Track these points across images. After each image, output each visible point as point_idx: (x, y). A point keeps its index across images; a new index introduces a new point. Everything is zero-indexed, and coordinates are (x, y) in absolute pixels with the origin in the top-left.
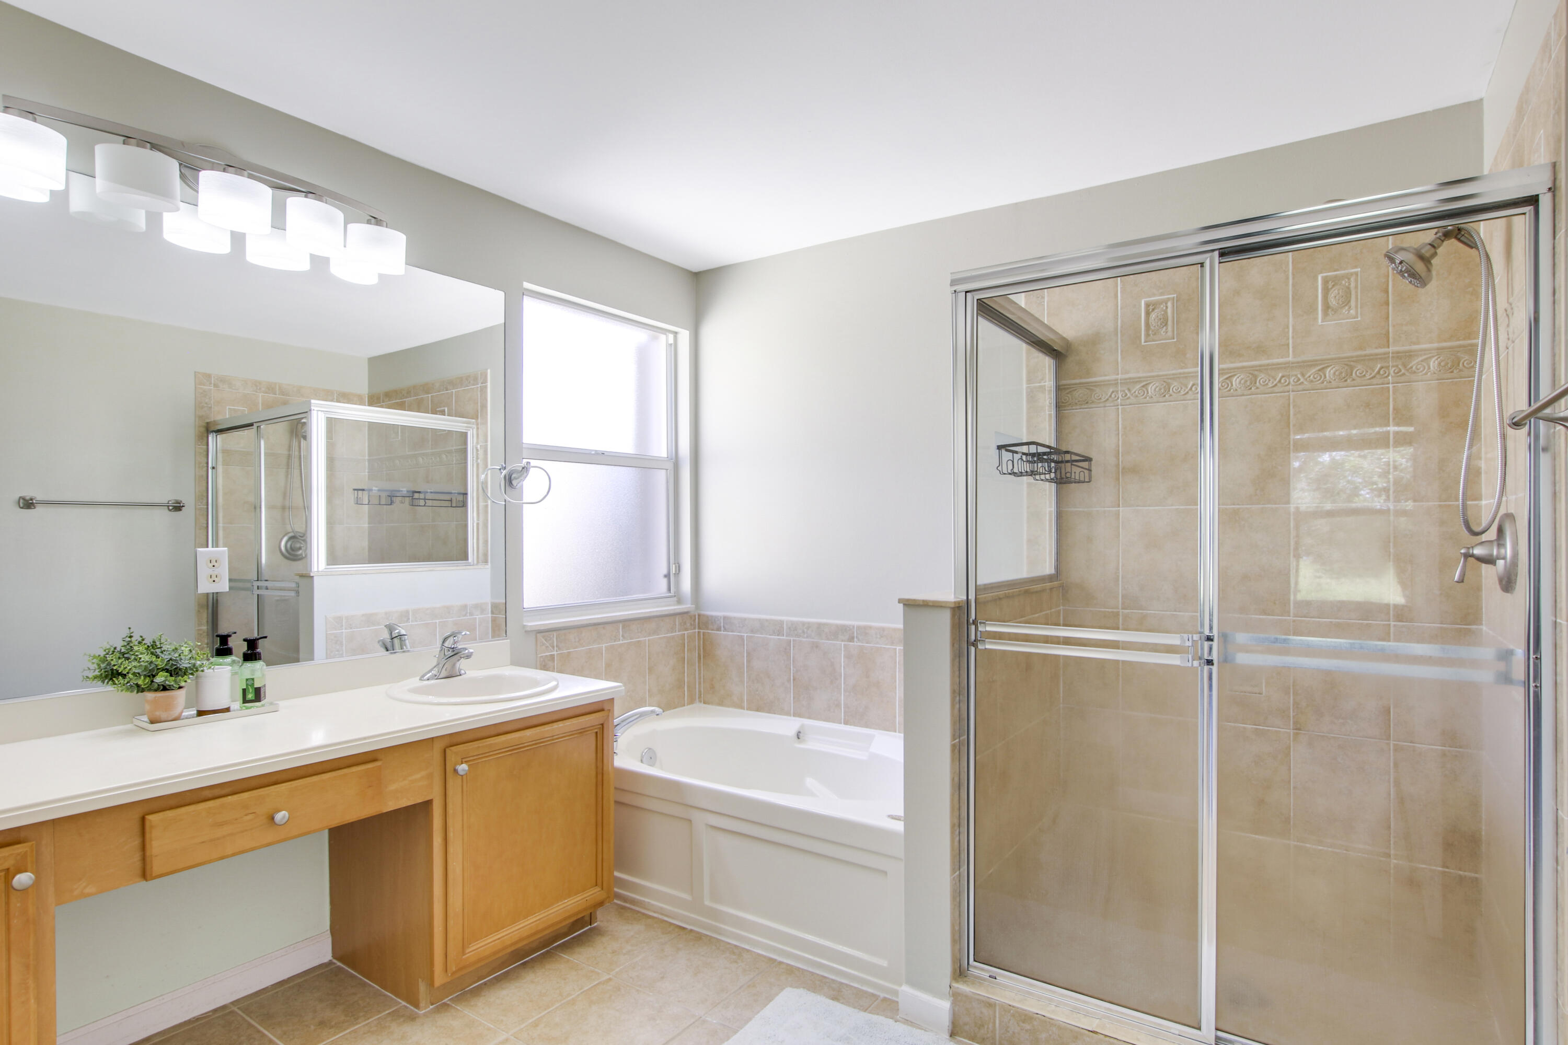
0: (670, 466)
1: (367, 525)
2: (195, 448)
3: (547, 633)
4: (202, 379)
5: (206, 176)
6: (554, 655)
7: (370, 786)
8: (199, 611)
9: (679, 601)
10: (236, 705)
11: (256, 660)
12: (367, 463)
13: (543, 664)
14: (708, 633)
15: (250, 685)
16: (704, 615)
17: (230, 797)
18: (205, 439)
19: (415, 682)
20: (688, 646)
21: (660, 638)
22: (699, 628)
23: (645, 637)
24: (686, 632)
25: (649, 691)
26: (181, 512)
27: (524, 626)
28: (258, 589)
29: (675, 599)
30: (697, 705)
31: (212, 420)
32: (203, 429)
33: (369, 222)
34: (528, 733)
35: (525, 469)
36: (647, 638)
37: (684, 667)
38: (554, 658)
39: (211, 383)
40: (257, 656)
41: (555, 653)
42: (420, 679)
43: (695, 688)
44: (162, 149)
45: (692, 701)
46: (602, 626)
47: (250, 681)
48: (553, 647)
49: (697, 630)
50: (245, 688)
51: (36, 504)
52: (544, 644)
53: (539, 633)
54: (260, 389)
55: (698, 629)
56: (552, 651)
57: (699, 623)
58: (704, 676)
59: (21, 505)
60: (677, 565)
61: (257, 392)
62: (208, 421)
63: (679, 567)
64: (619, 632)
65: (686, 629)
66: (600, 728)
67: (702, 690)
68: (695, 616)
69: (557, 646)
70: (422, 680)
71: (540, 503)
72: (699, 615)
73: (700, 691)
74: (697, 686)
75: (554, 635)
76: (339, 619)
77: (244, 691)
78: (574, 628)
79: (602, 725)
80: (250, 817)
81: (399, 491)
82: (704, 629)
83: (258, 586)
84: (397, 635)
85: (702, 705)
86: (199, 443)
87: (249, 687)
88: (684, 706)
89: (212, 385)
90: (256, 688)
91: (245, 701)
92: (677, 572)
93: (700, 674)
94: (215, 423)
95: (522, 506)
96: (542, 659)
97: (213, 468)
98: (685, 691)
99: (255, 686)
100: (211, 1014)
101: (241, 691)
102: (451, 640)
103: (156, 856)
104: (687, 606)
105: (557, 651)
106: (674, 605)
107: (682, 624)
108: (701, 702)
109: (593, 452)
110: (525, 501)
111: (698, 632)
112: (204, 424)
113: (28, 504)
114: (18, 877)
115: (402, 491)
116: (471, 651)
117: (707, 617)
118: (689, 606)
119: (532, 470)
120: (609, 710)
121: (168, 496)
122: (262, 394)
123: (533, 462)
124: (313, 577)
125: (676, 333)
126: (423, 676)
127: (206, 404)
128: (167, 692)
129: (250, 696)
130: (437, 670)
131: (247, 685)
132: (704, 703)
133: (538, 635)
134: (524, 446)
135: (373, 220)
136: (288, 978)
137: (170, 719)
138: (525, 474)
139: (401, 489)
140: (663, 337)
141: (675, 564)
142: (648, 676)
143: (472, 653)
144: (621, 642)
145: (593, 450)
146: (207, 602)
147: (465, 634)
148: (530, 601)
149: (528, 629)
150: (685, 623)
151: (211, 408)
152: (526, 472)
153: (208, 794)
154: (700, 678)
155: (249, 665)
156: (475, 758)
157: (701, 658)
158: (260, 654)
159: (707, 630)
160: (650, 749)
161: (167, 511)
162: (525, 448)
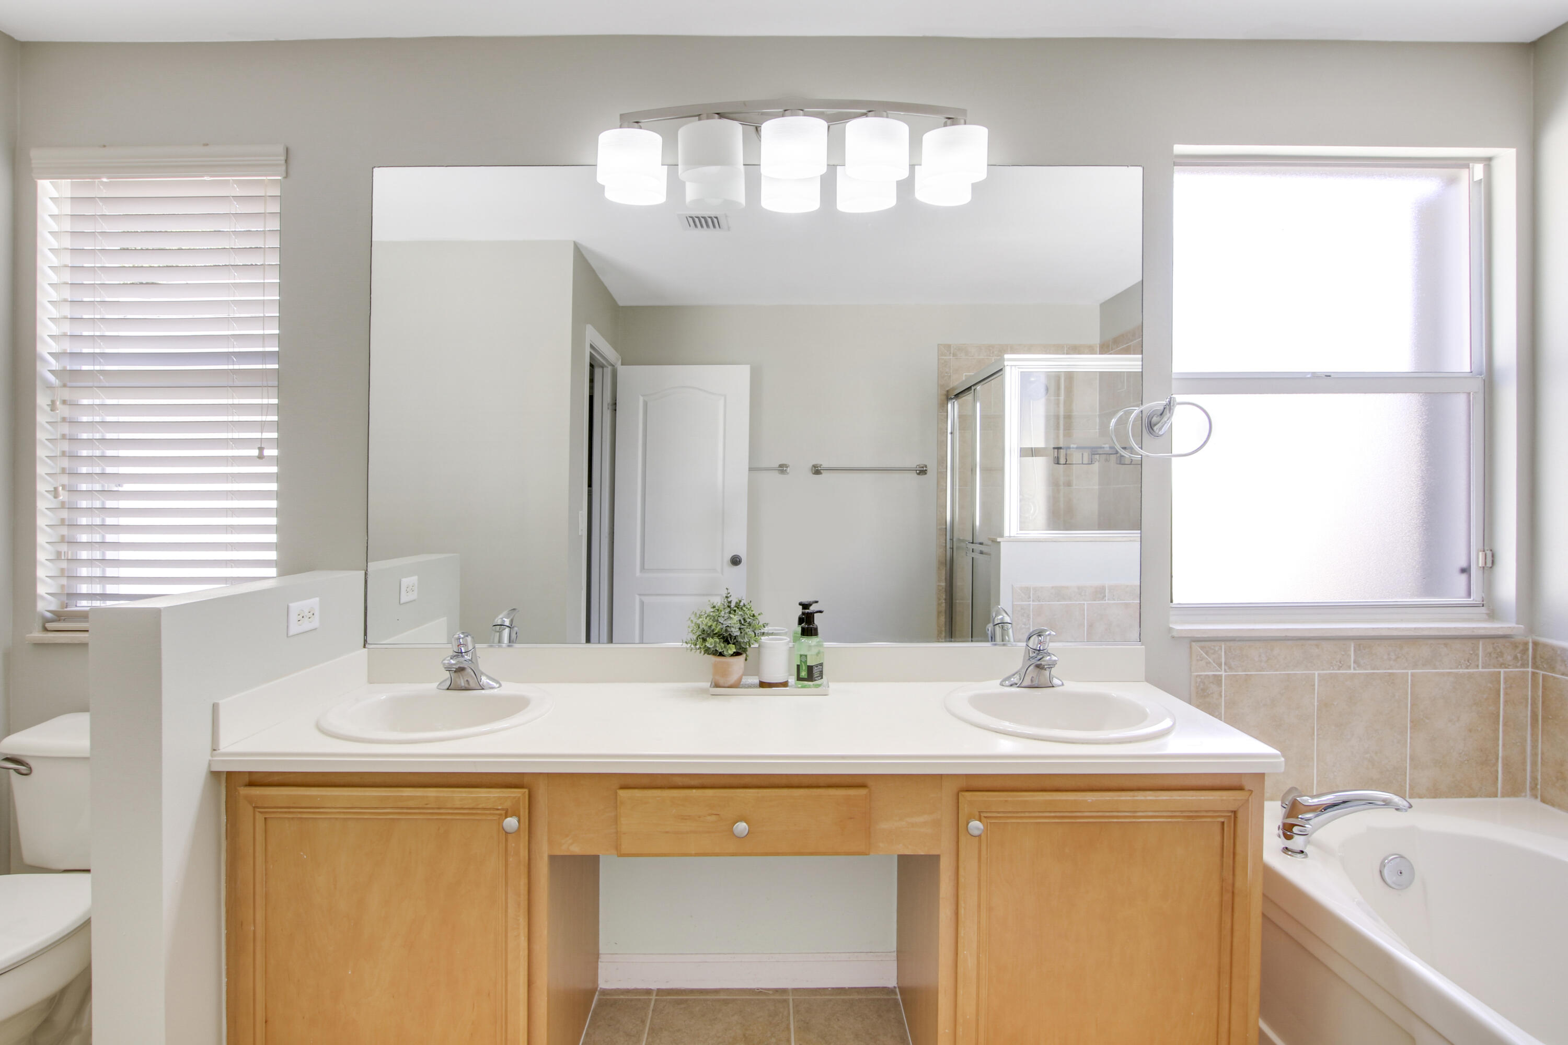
0: (1476, 386)
1: (1097, 487)
2: (938, 415)
3: (1213, 643)
4: (945, 350)
5: (768, 127)
6: (1221, 676)
7: (851, 818)
8: (939, 568)
9: (1493, 615)
10: (792, 680)
11: (812, 636)
12: (1097, 420)
13: (1202, 686)
14: (1555, 678)
15: (803, 662)
16: (1545, 645)
17: (694, 791)
18: (946, 406)
19: (993, 686)
20: (1506, 694)
21: (1443, 674)
22: (1535, 666)
23: (1405, 668)
24: (1502, 670)
25: (1412, 759)
26: (925, 476)
27: (1170, 629)
28: (973, 551)
29: (1483, 610)
30: (1526, 801)
31: (951, 387)
32: (944, 397)
33: (945, 125)
34: (1090, 797)
35: (1169, 407)
36: (1410, 672)
37: (1498, 730)
38: (1221, 680)
39: (950, 353)
40: (813, 632)
41: (1223, 673)
42: (1001, 684)
43: (1525, 770)
44: (731, 116)
45: (1514, 790)
46: (1315, 642)
47: (803, 657)
48: (1220, 665)
49: (1530, 670)
50: (799, 664)
51: (822, 471)
52: (1202, 659)
53: (1194, 641)
54: (993, 352)
55: (1532, 668)
56: (1217, 671)
57: (1534, 658)
58: (1542, 754)
59: (813, 472)
60: (1489, 553)
61: (990, 356)
62: (947, 389)
63: (1493, 556)
64: (1349, 656)
65: (1502, 665)
66: (1230, 816)
67: (1539, 777)
68: (1526, 644)
69: (1225, 664)
70: (1003, 685)
71: (1192, 455)
72: (1535, 644)
73: (1534, 779)
74: (1528, 768)
75: (1221, 647)
76: (1027, 590)
77: (798, 666)
78: (1259, 640)
79: (1235, 812)
80: (713, 818)
81: (1101, 448)
82: (1546, 671)
83: (973, 549)
84: (999, 622)
85: (1538, 803)
86: (941, 411)
87: (803, 663)
88: (1496, 796)
89: (952, 355)
90: (808, 666)
91: (799, 679)
92: (1489, 564)
93: (1534, 746)
94: (953, 389)
95: (1171, 459)
96: (1199, 680)
97: (951, 433)
98: (1497, 771)
99: (808, 664)
100: (771, 992)
101: (796, 666)
102: (1035, 639)
103: (624, 834)
104: (1509, 625)
105: (1225, 671)
106: (1479, 621)
107: (1494, 655)
108: (1536, 797)
109: (1309, 376)
110: (1174, 452)
111: (1533, 673)
112: (945, 393)
113: (817, 471)
114: (509, 819)
115: (1104, 447)
116: (1054, 658)
117: (1553, 648)
118: (1513, 625)
119: (1178, 410)
120: (1251, 791)
121: (914, 462)
122: (996, 358)
123: (1179, 398)
124: (1000, 542)
125: (1488, 161)
126: (1008, 678)
127: (947, 373)
128: (723, 657)
129: (804, 674)
130: (1018, 677)
131: (801, 661)
132: (1543, 801)
133: (1194, 644)
134: (1173, 377)
135: (949, 121)
136: (849, 988)
137: (727, 685)
138: (1168, 415)
139: (1103, 446)
140: (1464, 173)
141: (1484, 551)
142: (1411, 733)
143: (1055, 661)
144: (1352, 671)
145: (1308, 373)
146: (946, 560)
147: (1049, 635)
148: (1183, 593)
149: (1175, 634)
150: (1501, 654)
151: (950, 376)
152: (1170, 412)
153: (679, 782)
154: (1534, 755)
155: (805, 640)
156: (999, 815)
157: (1537, 720)
158: (816, 629)
159: (1554, 672)
160: (1401, 857)
161: (916, 475)
162: (1175, 379)
